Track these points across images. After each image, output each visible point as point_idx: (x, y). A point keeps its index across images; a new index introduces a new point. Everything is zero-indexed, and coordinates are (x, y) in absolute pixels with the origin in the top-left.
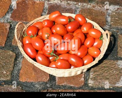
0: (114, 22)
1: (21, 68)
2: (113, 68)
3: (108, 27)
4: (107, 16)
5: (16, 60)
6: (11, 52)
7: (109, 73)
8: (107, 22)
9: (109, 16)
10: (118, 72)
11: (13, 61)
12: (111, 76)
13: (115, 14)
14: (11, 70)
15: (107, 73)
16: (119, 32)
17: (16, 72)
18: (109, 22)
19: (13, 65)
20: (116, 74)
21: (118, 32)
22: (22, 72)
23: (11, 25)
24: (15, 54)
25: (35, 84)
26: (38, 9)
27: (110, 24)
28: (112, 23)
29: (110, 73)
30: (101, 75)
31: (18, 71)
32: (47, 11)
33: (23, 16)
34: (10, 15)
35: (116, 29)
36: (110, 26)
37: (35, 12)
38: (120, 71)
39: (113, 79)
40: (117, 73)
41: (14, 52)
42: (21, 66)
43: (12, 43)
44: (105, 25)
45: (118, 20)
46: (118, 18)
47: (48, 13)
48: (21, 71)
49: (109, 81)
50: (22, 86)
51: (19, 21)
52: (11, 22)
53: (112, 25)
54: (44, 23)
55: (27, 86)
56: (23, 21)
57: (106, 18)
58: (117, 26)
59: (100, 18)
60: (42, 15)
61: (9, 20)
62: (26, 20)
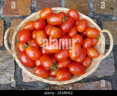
3: (92, 14)
4: (90, 2)
8: (90, 8)
14: (14, 72)
17: (19, 73)
18: (92, 8)
21: (101, 18)
25: (38, 83)
27: (93, 11)
28: (95, 9)
32: (35, 2)
35: (99, 16)
37: (24, 4)
44: (89, 13)
45: (99, 6)
46: (99, 4)
47: (36, 4)
50: (26, 87)
51: (11, 16)
52: (4, 18)
53: (96, 12)
54: (36, 25)
55: (31, 86)
56: (15, 16)
57: (89, 5)
58: (99, 13)
59: (84, 5)
60: (31, 7)
61: (2, 16)
62: (17, 14)
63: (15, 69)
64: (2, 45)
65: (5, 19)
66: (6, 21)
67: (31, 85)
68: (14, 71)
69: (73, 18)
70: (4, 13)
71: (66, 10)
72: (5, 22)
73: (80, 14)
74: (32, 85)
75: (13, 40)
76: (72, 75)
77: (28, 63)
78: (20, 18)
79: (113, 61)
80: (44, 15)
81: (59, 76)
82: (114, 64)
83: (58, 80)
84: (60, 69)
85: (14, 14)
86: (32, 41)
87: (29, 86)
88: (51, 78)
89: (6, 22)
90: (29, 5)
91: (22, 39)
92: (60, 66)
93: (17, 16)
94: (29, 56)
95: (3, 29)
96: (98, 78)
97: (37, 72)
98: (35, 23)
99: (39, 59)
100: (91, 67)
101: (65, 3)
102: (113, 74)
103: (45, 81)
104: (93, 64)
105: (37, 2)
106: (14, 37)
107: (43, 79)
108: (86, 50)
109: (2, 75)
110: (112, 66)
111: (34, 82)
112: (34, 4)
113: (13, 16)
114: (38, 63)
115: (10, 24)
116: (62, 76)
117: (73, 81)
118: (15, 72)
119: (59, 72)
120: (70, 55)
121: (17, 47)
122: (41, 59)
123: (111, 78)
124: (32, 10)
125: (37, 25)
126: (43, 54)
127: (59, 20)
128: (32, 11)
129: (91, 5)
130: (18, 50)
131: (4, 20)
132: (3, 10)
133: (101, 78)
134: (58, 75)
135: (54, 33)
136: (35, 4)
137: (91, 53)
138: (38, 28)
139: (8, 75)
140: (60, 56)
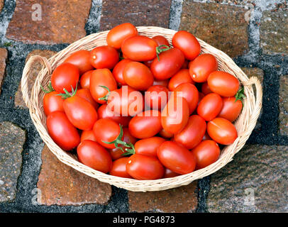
0: (268, 43)
1: (41, 168)
2: (267, 165)
3: (254, 55)
4: (252, 26)
5: (26, 146)
6: (13, 128)
7: (257, 179)
8: (251, 41)
10: (280, 176)
11: (20, 151)
12: (264, 186)
13: (270, 19)
14: (17, 176)
15: (252, 178)
16: (282, 69)
17: (29, 180)
18: (255, 42)
19: (20, 160)
20: (275, 183)
21: (278, 69)
22: (43, 180)
23: (11, 52)
24: (23, 132)
26: (78, 8)
27: (258, 48)
28: (265, 44)
29: (261, 179)
30: (237, 186)
31: (34, 177)
33: (38, 27)
34: (7, 24)
35: (274, 62)
36: (260, 52)
37: (70, 16)
38: (284, 174)
39: (267, 195)
40: (277, 178)
41: (21, 125)
42: (40, 163)
43: (15, 103)
44: (247, 52)
45: (278, 38)
46: (279, 31)
47: (102, 18)
48: (41, 178)
49: (259, 199)
51: (29, 41)
52: (9, 45)
53: (265, 51)
54: (94, 58)
56: (39, 42)
57: (249, 31)
58: (275, 54)
59: (234, 30)
60: (87, 25)
61: (4, 40)
62: (47, 39)
63: (22, 169)
65: (10, 48)
66: (14, 53)
68: (17, 173)
70: (10, 32)
72: (10, 54)
78: (52, 49)
81: (131, 164)
85: (37, 37)
89: (14, 55)
90: (81, 19)
93: (44, 43)
95: (4, 71)
101: (182, 23)
105: (103, 13)
112: (95, 17)
113: (34, 42)
115: (22, 60)
118: (19, 178)
124: (88, 31)
127: (149, 50)
129: (256, 34)
131: (7, 49)
132: (10, 25)
136: (99, 18)
138: (100, 63)
140: (140, 125)
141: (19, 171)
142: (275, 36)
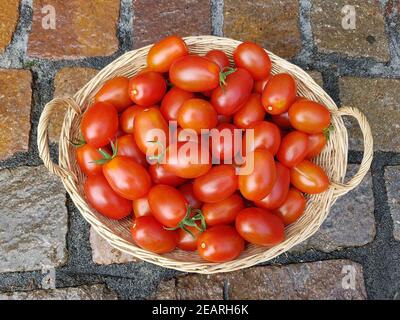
0: (322, 39)
3: (309, 54)
4: (302, 19)
8: (303, 37)
9: (306, 17)
13: (321, 10)
14: (65, 232)
16: (339, 70)
17: (80, 236)
18: (308, 38)
21: (335, 70)
23: (36, 73)
25: (140, 267)
26: (105, 10)
27: (311, 46)
28: (319, 41)
31: (85, 231)
32: (131, 13)
33: (63, 39)
34: (26, 37)
35: (330, 61)
36: (314, 50)
37: (97, 22)
40: (350, 204)
44: (301, 51)
45: (332, 32)
46: (332, 24)
47: (135, 21)
50: (104, 279)
51: (55, 58)
52: (32, 64)
53: (320, 49)
54: (135, 92)
55: (118, 277)
56: (66, 57)
57: (300, 25)
58: (331, 51)
59: (283, 25)
60: (118, 31)
61: (26, 58)
62: (74, 52)
63: (69, 224)
64: (26, 148)
65: (34, 68)
66: (40, 73)
67: (118, 274)
68: (65, 229)
69: (249, 71)
70: (31, 48)
71: (229, 44)
72: (35, 76)
73: (272, 56)
74: (122, 271)
75: (64, 135)
76: (244, 246)
77: (110, 206)
78: (83, 64)
79: (372, 203)
80: (160, 59)
81: (206, 249)
82: (372, 209)
83: (204, 261)
84: (209, 226)
85: (64, 52)
86: (124, 140)
87: (112, 277)
88: (180, 253)
89: (40, 76)
90: (111, 24)
91: (92, 133)
92: (210, 217)
93: (73, 58)
94: (116, 186)
95: (30, 99)
96: (322, 252)
97: (140, 234)
98: (134, 86)
99: (144, 195)
100: (303, 220)
101: (226, 20)
102: (371, 239)
103: (165, 262)
104: (309, 210)
105: (136, 14)
106: (66, 128)
107: (159, 257)
108: (289, 168)
109: (29, 242)
110: (365, 216)
111: (128, 265)
112: (127, 20)
113: (60, 58)
114: (142, 208)
115: (50, 82)
116: (215, 248)
117: (247, 262)
118: (67, 235)
119: (207, 236)
120: (241, 183)
121: (77, 158)
122: (153, 195)
123: (364, 253)
124: (120, 38)
125: (139, 92)
126: (157, 181)
127: (209, 77)
128: (121, 43)
129: (307, 28)
130: (78, 166)
131: (31, 70)
132: (30, 40)
133: (331, 253)
134: (203, 245)
135: (193, 116)
136: (131, 21)
137: (305, 179)
138: (143, 100)
139: (47, 244)
140: (208, 188)
141: (66, 227)
142: (328, 30)
